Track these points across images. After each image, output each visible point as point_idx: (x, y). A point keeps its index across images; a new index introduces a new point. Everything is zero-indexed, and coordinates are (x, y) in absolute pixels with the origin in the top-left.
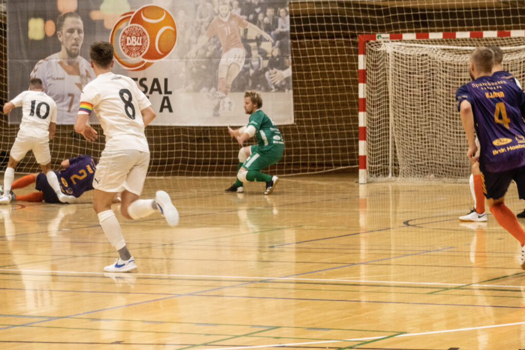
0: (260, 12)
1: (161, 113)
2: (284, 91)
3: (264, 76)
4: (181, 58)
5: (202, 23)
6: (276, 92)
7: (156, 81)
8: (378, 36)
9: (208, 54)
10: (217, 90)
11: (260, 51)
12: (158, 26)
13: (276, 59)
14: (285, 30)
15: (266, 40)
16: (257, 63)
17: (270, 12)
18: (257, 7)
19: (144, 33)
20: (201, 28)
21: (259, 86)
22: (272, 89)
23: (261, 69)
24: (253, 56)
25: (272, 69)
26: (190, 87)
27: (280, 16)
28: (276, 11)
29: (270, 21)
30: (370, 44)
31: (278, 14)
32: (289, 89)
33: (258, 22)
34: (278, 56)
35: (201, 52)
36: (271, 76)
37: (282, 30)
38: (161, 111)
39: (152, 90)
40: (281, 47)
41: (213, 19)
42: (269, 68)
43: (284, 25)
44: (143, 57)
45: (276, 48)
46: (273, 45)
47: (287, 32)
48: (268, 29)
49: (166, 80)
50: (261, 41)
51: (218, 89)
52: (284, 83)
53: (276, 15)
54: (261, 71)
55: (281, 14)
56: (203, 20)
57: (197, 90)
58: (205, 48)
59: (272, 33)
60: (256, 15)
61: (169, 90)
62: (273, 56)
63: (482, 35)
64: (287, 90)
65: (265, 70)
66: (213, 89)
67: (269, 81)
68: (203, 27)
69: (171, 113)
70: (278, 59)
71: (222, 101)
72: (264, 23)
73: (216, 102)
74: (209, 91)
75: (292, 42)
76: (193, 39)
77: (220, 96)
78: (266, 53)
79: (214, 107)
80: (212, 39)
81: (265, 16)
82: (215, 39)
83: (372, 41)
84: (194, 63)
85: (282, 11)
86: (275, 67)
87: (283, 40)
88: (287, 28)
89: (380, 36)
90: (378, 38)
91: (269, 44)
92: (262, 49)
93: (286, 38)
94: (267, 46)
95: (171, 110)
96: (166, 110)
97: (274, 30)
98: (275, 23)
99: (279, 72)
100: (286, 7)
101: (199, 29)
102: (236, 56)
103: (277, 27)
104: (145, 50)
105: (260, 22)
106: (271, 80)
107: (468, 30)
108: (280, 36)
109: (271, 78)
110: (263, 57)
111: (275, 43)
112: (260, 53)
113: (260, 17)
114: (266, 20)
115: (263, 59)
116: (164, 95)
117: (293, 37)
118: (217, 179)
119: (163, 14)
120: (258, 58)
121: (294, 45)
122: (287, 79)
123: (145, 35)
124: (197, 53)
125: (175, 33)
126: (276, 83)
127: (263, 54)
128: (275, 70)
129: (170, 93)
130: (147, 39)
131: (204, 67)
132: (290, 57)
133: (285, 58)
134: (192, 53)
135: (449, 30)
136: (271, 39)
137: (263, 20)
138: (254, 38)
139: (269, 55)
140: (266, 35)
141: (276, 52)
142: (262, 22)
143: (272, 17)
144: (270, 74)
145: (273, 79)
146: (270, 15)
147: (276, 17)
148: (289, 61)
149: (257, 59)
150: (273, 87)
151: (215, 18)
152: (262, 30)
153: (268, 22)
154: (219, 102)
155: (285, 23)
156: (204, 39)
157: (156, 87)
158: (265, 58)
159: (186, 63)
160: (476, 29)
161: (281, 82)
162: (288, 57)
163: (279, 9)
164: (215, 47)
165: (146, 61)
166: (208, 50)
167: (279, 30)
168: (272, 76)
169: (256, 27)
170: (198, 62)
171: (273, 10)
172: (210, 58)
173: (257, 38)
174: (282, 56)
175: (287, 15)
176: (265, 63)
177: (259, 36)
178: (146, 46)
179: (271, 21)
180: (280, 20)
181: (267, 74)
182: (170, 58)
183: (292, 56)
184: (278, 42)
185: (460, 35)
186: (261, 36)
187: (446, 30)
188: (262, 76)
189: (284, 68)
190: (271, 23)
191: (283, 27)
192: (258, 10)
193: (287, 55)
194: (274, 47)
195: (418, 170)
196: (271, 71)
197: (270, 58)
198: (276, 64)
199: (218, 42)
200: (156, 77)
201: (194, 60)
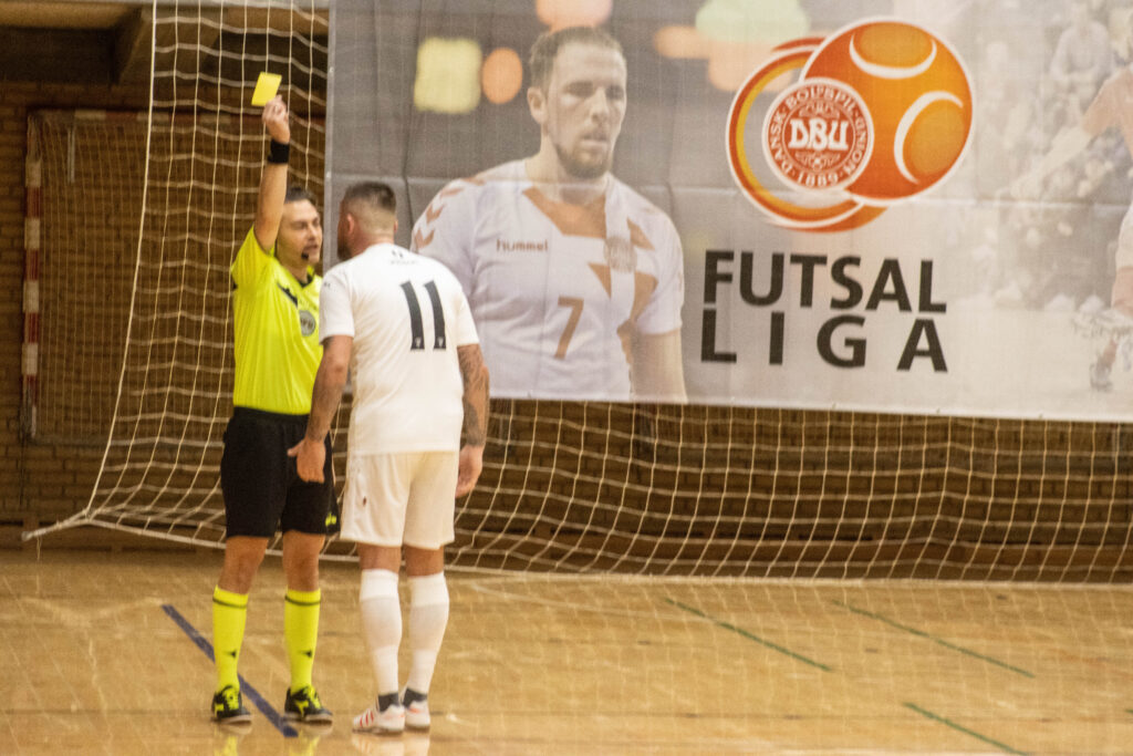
1: (903, 373)
4: (983, 197)
5: (1072, 89)
7: (891, 267)
9: (1084, 188)
10: (1108, 305)
12: (908, 90)
19: (857, 109)
20: (1066, 102)
26: (1013, 291)
35: (1061, 181)
38: (905, 364)
39: (878, 295)
41: (1107, 75)
44: (851, 189)
49: (927, 267)
51: (1114, 299)
56: (1076, 77)
57: (1036, 302)
58: (1076, 169)
61: (935, 298)
66: (1094, 303)
68: (1074, 100)
69: (941, 375)
71: (1124, 340)
73: (1102, 344)
74: (1078, 306)
76: (1037, 137)
77: (1119, 325)
79: (1095, 360)
80: (1100, 142)
82: (1111, 142)
84: (1033, 214)
95: (940, 365)
96: (922, 365)
101: (1059, 105)
104: (857, 165)
116: (916, 314)
119: (929, 50)
123: (861, 115)
124: (1046, 183)
125: (966, 115)
129: (941, 308)
130: (866, 129)
131: (1065, 229)
134: (1031, 181)
151: (1117, 73)
154: (1114, 345)
156: (1073, 142)
157: (890, 287)
159: (1004, 213)
164: (1109, 166)
165: (862, 201)
166: (1082, 176)
170: (1047, 213)
172: (1088, 201)
178: (864, 152)
182: (944, 196)
199: (1121, 152)
200: (892, 255)
201: (1035, 206)
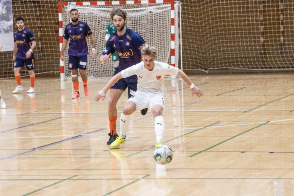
2: (9, 33)
6: (5, 33)
22: (2, 32)
25: (2, 21)
30: (64, 8)
32: (12, 31)
34: (5, 14)
40: (7, 9)
46: (3, 8)
47: (10, 1)
52: (9, 28)
59: (2, 1)
62: (2, 14)
63: (126, 2)
64: (10, 32)
70: (5, 16)
86: (4, 20)
87: (8, 5)
90: (69, 4)
93: (10, 4)
99: (6, 23)
108: (6, 3)
111: (3, 6)
117: (13, 3)
122: (10, 26)
126: (5, 29)
128: (4, 21)
132: (12, 14)
133: (9, 15)
136: (1, 5)
141: (4, 12)
145: (2, 26)
148: (11, 16)
150: (3, 31)
161: (7, 28)
162: (11, 15)
168: (2, 24)
174: (7, 14)
183: (13, 13)
184: (5, 6)
185: (114, 3)
189: (8, 20)
193: (10, 13)
194: (3, 9)
198: (4, 18)
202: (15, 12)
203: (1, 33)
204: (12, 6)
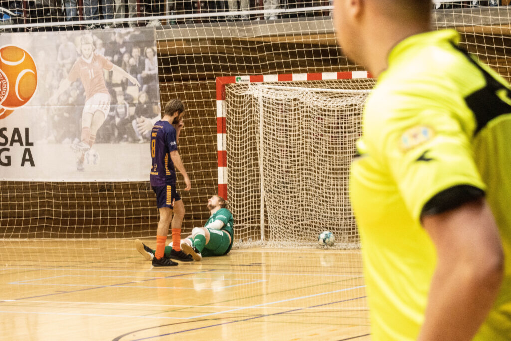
0: (125, 52)
1: (23, 167)
3: (132, 125)
4: (43, 105)
5: (64, 66)
6: (144, 143)
7: (17, 131)
8: (237, 78)
9: (71, 100)
10: (80, 141)
11: (126, 97)
12: (18, 69)
13: (143, 106)
14: (152, 73)
15: (132, 85)
16: (123, 110)
17: (136, 52)
18: (122, 46)
19: (3, 77)
20: (62, 70)
21: (126, 136)
22: (139, 140)
23: (127, 117)
24: (119, 103)
25: (139, 117)
26: (52, 138)
27: (147, 57)
28: (142, 52)
29: (136, 62)
30: (230, 88)
31: (144, 54)
33: (123, 64)
34: (146, 103)
35: (64, 98)
36: (138, 125)
37: (149, 73)
38: (23, 165)
39: (13, 141)
40: (148, 92)
41: (76, 60)
42: (136, 116)
43: (152, 67)
44: (3, 104)
45: (143, 93)
46: (140, 90)
47: (155, 74)
48: (135, 71)
49: (27, 130)
50: (127, 85)
53: (143, 56)
54: (127, 119)
55: (148, 55)
56: (65, 61)
57: (59, 141)
58: (67, 94)
59: (139, 76)
60: (121, 55)
61: (30, 141)
62: (140, 103)
63: (351, 75)
65: (132, 118)
66: (77, 140)
67: (136, 130)
68: (65, 70)
69: (33, 167)
70: (145, 106)
71: (86, 153)
72: (130, 65)
73: (80, 155)
74: (72, 143)
75: (160, 86)
76: (55, 83)
77: (84, 148)
78: (133, 99)
79: (78, 160)
80: (75, 84)
81: (131, 56)
82: (78, 83)
83: (233, 84)
84: (56, 110)
85: (149, 51)
87: (151, 84)
88: (155, 71)
89: (240, 78)
90: (237, 81)
91: (136, 88)
92: (128, 95)
93: (154, 82)
94: (132, 91)
95: (33, 164)
96: (28, 164)
97: (141, 73)
98: (142, 64)
99: (147, 121)
100: (153, 46)
101: (60, 71)
102: (100, 102)
103: (144, 69)
104: (4, 96)
105: (125, 63)
106: (138, 129)
107: (334, 70)
108: (147, 80)
109: (139, 127)
110: (129, 103)
111: (142, 87)
112: (126, 99)
113: (126, 58)
114: (132, 61)
115: (130, 106)
116: (25, 147)
117: (161, 80)
118: (84, 241)
119: (23, 55)
120: (124, 104)
121: (163, 89)
123: (5, 79)
124: (59, 99)
126: (144, 134)
127: (129, 99)
128: (142, 118)
129: (32, 144)
130: (6, 84)
131: (66, 115)
132: (159, 103)
133: (154, 104)
134: (54, 99)
135: (313, 71)
136: (137, 83)
137: (128, 62)
138: (119, 82)
139: (136, 102)
140: (132, 79)
141: (143, 98)
142: (127, 64)
143: (138, 58)
144: (137, 123)
145: (140, 128)
146: (136, 55)
147: (142, 58)
148: (157, 107)
149: (123, 106)
150: (141, 138)
151: (78, 59)
152: (127, 72)
153: (134, 64)
154: (84, 155)
155: (152, 65)
156: (66, 84)
157: (16, 138)
158: (132, 104)
159: (48, 110)
160: (343, 70)
161: (150, 132)
162: (156, 104)
163: (146, 48)
164: (78, 92)
165: (6, 108)
166: (70, 96)
167: (146, 72)
168: (140, 125)
169: (120, 69)
170: (60, 110)
171: (140, 50)
172: (72, 105)
173: (122, 81)
174: (150, 102)
175: (154, 55)
176: (132, 111)
177: (124, 80)
178: (6, 91)
179: (138, 62)
180: (147, 61)
181: (134, 122)
182: (32, 106)
183: (161, 101)
184: (145, 87)
185: (326, 76)
186: (127, 80)
187: (311, 71)
188: (129, 125)
189: (153, 116)
190: (137, 65)
191: (150, 70)
192: (123, 50)
193: (155, 101)
194: (141, 92)
195: (292, 233)
196: (138, 119)
197: (137, 105)
198: (144, 111)
199: (81, 87)
200: (16, 127)
201: (56, 107)
202: (164, 99)
203: (138, 143)
204: (158, 85)
